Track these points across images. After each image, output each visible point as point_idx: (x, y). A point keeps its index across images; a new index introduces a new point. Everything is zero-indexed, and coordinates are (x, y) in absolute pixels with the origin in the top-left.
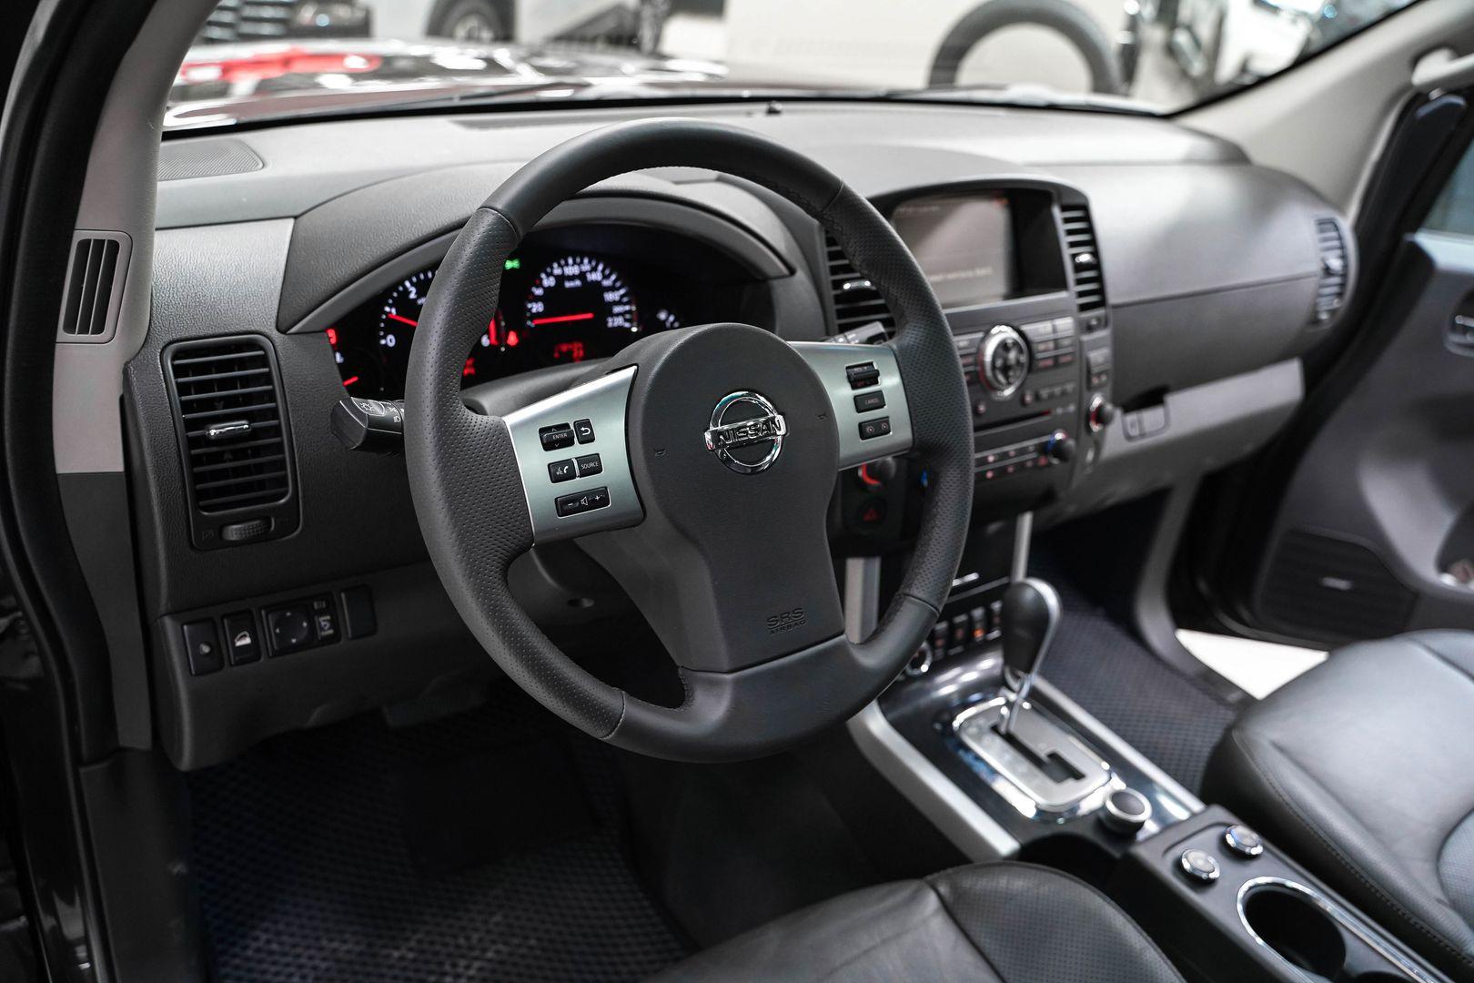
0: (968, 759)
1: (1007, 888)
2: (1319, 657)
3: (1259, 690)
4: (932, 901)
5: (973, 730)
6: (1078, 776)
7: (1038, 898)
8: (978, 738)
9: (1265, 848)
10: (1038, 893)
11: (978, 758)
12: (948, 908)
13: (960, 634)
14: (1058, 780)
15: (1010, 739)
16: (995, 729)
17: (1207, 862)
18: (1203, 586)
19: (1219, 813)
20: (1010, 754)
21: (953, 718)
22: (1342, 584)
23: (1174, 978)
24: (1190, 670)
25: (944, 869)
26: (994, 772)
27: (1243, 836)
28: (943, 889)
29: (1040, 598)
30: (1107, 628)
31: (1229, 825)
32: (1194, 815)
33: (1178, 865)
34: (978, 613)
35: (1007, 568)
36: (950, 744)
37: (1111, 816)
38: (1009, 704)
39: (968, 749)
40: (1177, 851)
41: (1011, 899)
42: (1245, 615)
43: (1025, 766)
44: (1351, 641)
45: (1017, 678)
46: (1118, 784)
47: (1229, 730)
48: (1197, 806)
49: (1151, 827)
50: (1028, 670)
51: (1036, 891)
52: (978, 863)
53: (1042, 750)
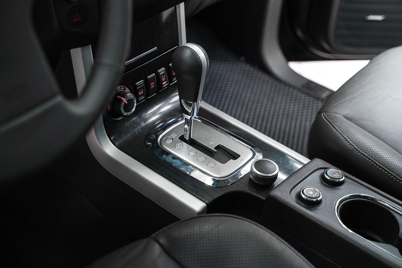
0: (169, 159)
1: (200, 232)
2: (364, 63)
3: (335, 87)
4: (157, 249)
5: (169, 142)
6: (235, 156)
7: (218, 234)
8: (173, 146)
9: (345, 176)
10: (218, 231)
11: (175, 157)
12: (166, 251)
13: (152, 85)
14: (224, 162)
15: (192, 143)
16: (182, 138)
17: (316, 191)
18: (300, 33)
19: (319, 163)
20: (193, 151)
21: (157, 137)
22: (379, 18)
23: (304, 263)
24: (299, 84)
25: (162, 228)
26: (186, 164)
27: (334, 173)
28: (162, 241)
29: (194, 54)
30: (248, 68)
31: (325, 168)
32: (305, 166)
33: (299, 197)
34: (162, 71)
35: (176, 41)
36: (157, 153)
37: (257, 176)
38: (188, 122)
39: (168, 153)
40: (297, 189)
41: (203, 237)
42: (326, 46)
43: (203, 156)
44: (384, 51)
45: (190, 105)
46: (259, 156)
47: (319, 113)
48: (306, 160)
49: (282, 177)
50: (195, 100)
51: (216, 229)
52: (182, 220)
53: (212, 145)
